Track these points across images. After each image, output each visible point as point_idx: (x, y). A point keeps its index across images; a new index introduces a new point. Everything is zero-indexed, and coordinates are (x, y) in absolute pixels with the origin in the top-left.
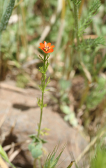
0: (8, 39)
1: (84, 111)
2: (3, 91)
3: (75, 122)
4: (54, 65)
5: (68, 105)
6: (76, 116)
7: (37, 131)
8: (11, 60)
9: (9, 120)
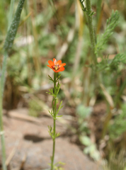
0: (18, 61)
1: (107, 142)
2: (14, 122)
3: (96, 155)
4: (72, 90)
5: (88, 135)
6: (98, 148)
7: (50, 165)
8: (22, 85)
9: (19, 153)
